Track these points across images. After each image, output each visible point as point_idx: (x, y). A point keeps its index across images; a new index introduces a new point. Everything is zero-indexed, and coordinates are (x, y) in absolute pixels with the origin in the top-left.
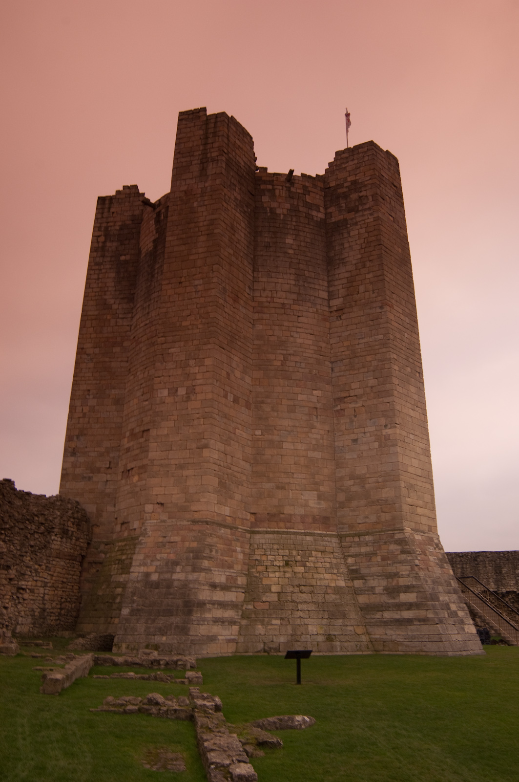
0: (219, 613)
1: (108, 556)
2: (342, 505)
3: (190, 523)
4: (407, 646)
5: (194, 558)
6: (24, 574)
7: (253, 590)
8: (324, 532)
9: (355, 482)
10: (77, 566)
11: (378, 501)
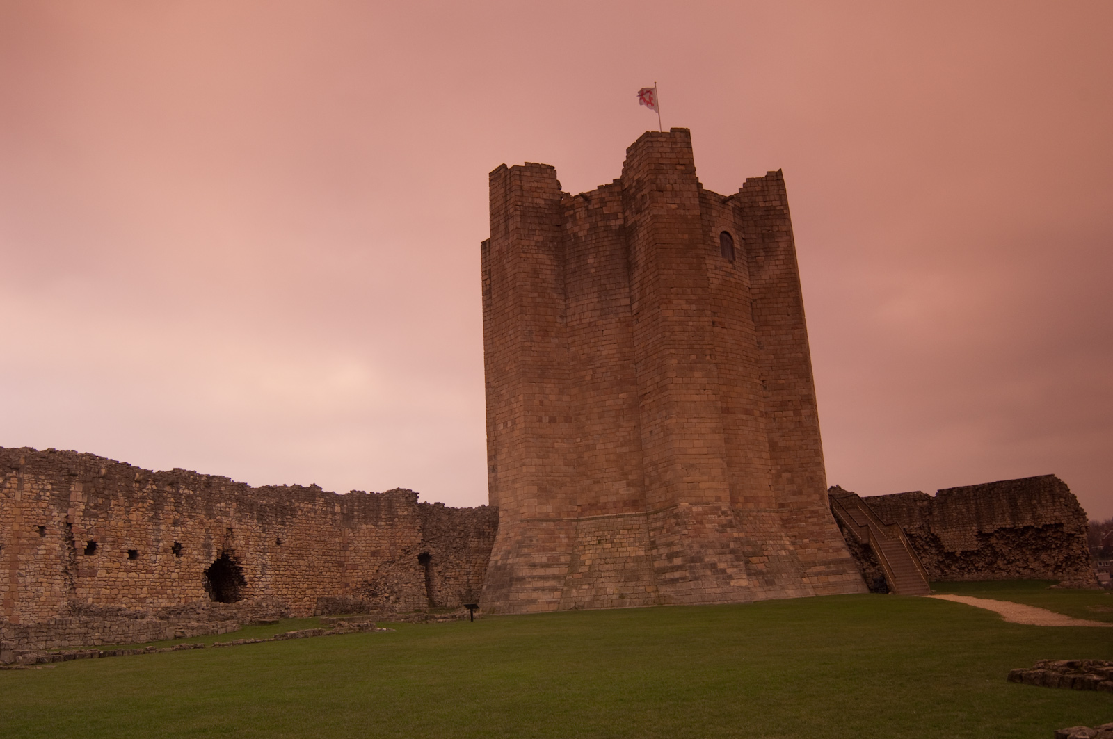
2: (648, 489)
3: (519, 522)
4: (676, 599)
6: (448, 568)
7: (572, 566)
8: (634, 513)
9: (653, 468)
11: (665, 482)
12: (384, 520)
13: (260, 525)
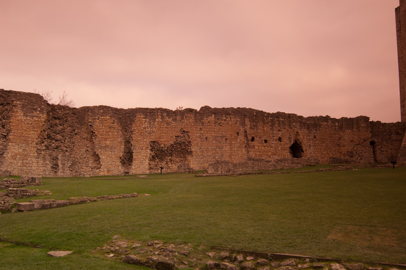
12: (355, 128)
13: (308, 131)
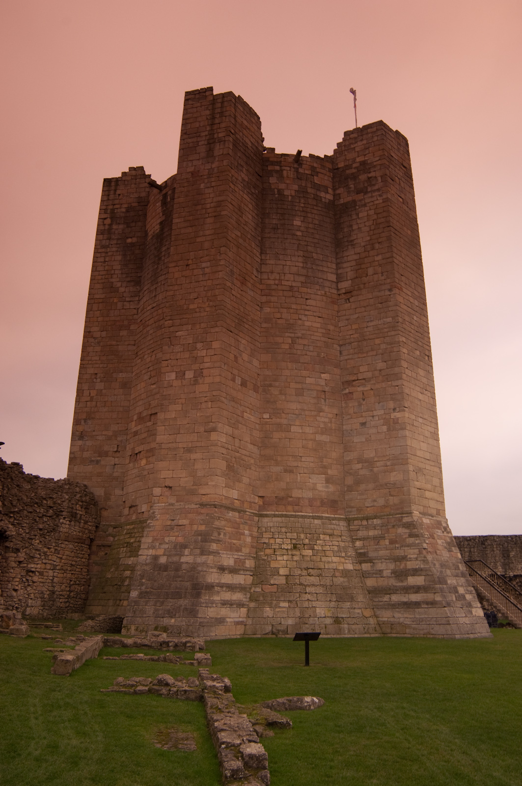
0: (227, 596)
1: (116, 539)
2: (350, 489)
3: (198, 506)
4: (414, 629)
5: (202, 541)
6: (33, 557)
7: (260, 573)
8: (332, 516)
9: (363, 466)
10: (85, 549)
11: (386, 484)
